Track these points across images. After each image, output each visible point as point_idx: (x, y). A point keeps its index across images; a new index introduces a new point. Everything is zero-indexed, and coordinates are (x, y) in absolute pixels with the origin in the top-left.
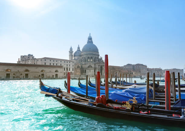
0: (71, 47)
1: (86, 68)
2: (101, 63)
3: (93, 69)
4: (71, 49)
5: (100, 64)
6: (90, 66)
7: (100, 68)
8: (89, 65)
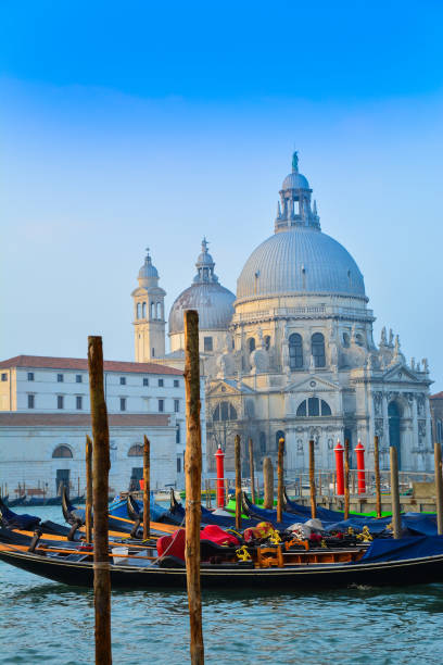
0: (148, 259)
1: (285, 421)
2: (396, 377)
3: (339, 424)
4: (150, 272)
5: (386, 388)
6: (314, 401)
7: (387, 417)
8: (306, 397)
